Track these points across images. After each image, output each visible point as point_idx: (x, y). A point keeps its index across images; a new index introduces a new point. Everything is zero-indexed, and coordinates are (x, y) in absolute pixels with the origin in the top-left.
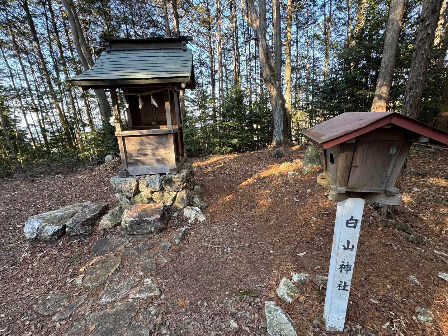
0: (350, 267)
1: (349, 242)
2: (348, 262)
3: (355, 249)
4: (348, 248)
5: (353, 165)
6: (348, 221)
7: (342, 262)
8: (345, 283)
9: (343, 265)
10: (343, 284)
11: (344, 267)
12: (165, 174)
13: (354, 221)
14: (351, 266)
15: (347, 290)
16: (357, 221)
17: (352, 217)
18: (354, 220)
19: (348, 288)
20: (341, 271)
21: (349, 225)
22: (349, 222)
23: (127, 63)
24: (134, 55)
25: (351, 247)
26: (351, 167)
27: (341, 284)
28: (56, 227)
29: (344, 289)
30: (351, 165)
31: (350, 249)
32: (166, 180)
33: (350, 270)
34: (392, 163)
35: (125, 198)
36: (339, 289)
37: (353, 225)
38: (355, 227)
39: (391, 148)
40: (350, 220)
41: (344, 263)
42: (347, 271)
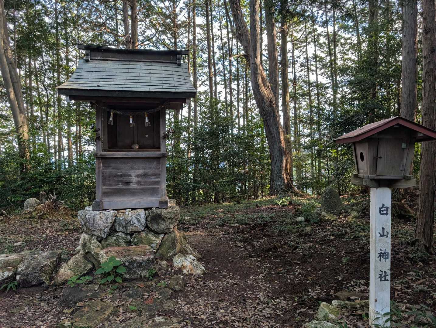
0: (388, 255)
1: (383, 229)
2: (385, 250)
3: (390, 236)
4: (384, 235)
5: (379, 156)
6: (380, 208)
7: (381, 249)
8: (385, 272)
9: (381, 253)
10: (384, 275)
11: (382, 255)
12: (151, 208)
13: (385, 209)
14: (388, 253)
15: (388, 280)
16: (387, 208)
17: (383, 205)
18: (385, 207)
19: (389, 278)
20: (380, 260)
21: (382, 212)
22: (382, 209)
23: (114, 74)
24: (120, 66)
25: (385, 233)
26: (377, 158)
27: (382, 274)
28: (5, 273)
29: (385, 280)
30: (377, 156)
31: (385, 235)
32: (154, 216)
33: (388, 258)
34: (405, 155)
35: (95, 240)
36: (381, 280)
37: (385, 212)
38: (386, 214)
39: (403, 143)
40: (382, 208)
41: (382, 251)
42: (385, 259)
